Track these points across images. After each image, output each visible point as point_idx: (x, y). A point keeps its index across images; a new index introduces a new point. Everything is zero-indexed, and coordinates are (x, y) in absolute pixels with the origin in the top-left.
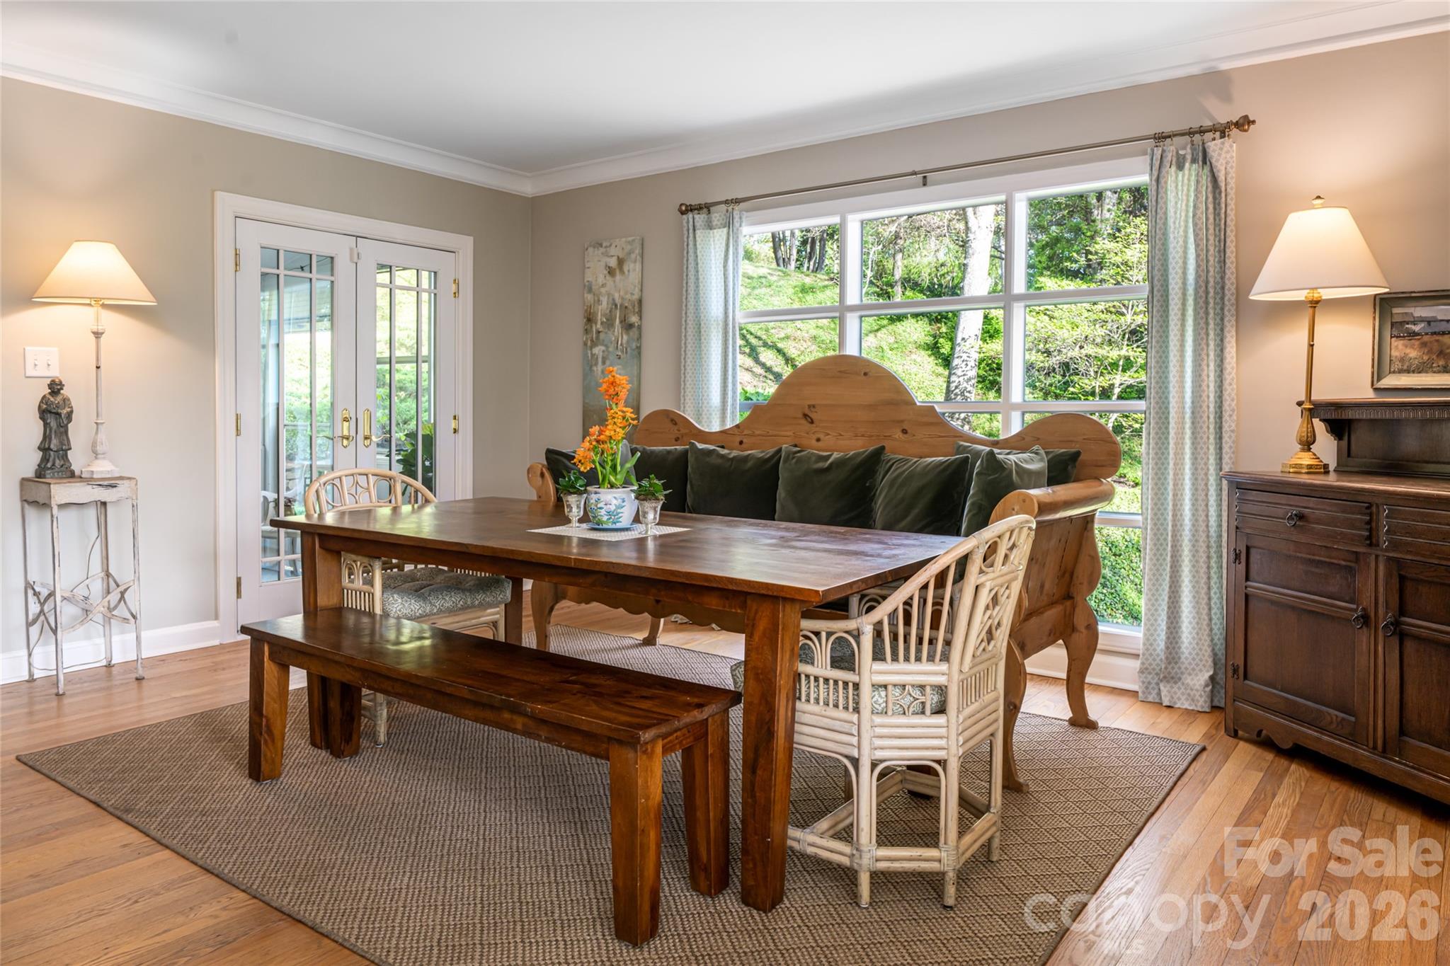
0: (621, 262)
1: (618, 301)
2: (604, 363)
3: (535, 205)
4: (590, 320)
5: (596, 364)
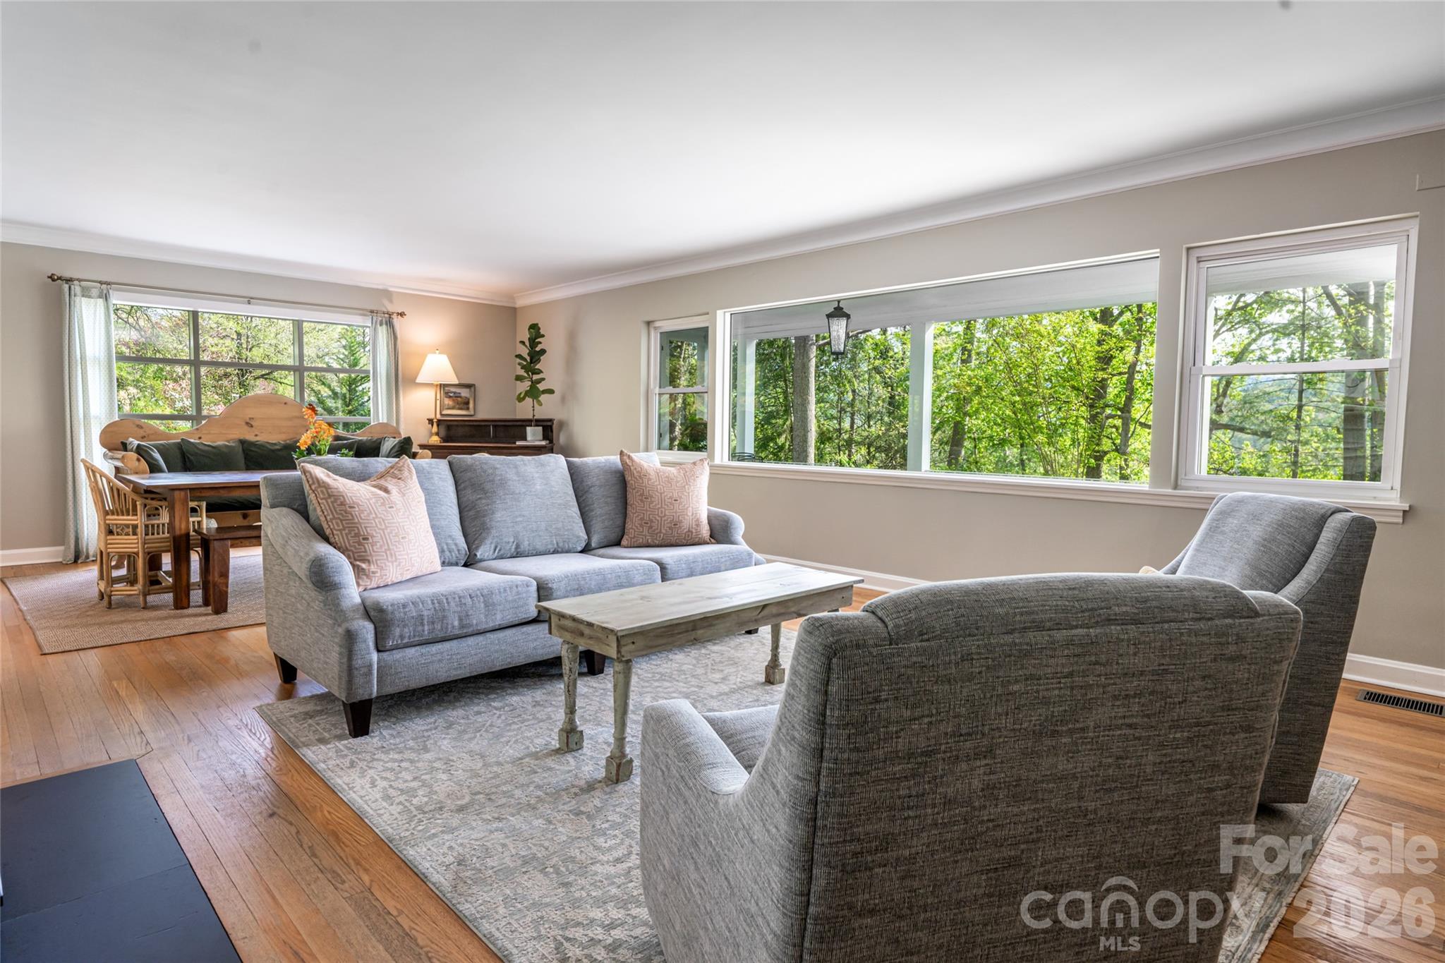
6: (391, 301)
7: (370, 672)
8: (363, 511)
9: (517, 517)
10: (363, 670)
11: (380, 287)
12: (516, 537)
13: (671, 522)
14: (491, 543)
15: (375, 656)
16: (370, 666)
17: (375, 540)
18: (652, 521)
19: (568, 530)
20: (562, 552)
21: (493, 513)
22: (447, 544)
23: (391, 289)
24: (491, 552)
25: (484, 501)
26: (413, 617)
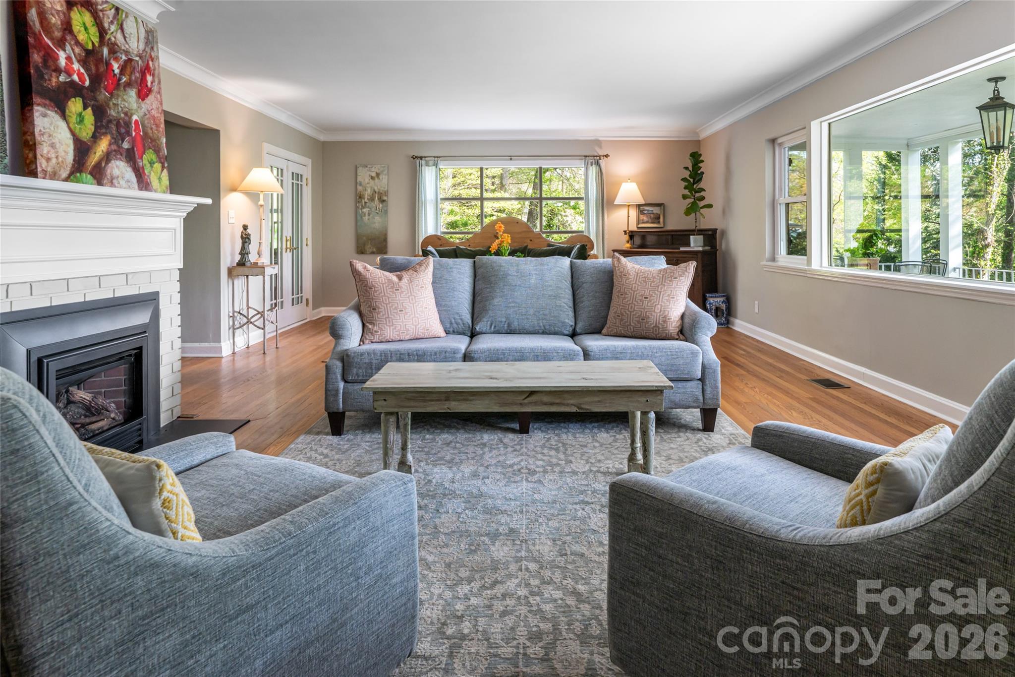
0: (378, 175)
1: (377, 190)
2: (369, 215)
3: (324, 145)
4: (360, 197)
5: (365, 216)
6: (600, 147)
7: (337, 395)
8: (376, 291)
9: (510, 303)
10: (334, 392)
11: (593, 138)
12: (507, 318)
13: (639, 317)
14: (488, 321)
15: (341, 385)
16: (337, 390)
17: (380, 310)
18: (622, 315)
19: (554, 317)
20: (546, 334)
21: (493, 299)
22: (454, 319)
23: (600, 139)
24: (488, 328)
25: (488, 290)
26: (365, 363)
